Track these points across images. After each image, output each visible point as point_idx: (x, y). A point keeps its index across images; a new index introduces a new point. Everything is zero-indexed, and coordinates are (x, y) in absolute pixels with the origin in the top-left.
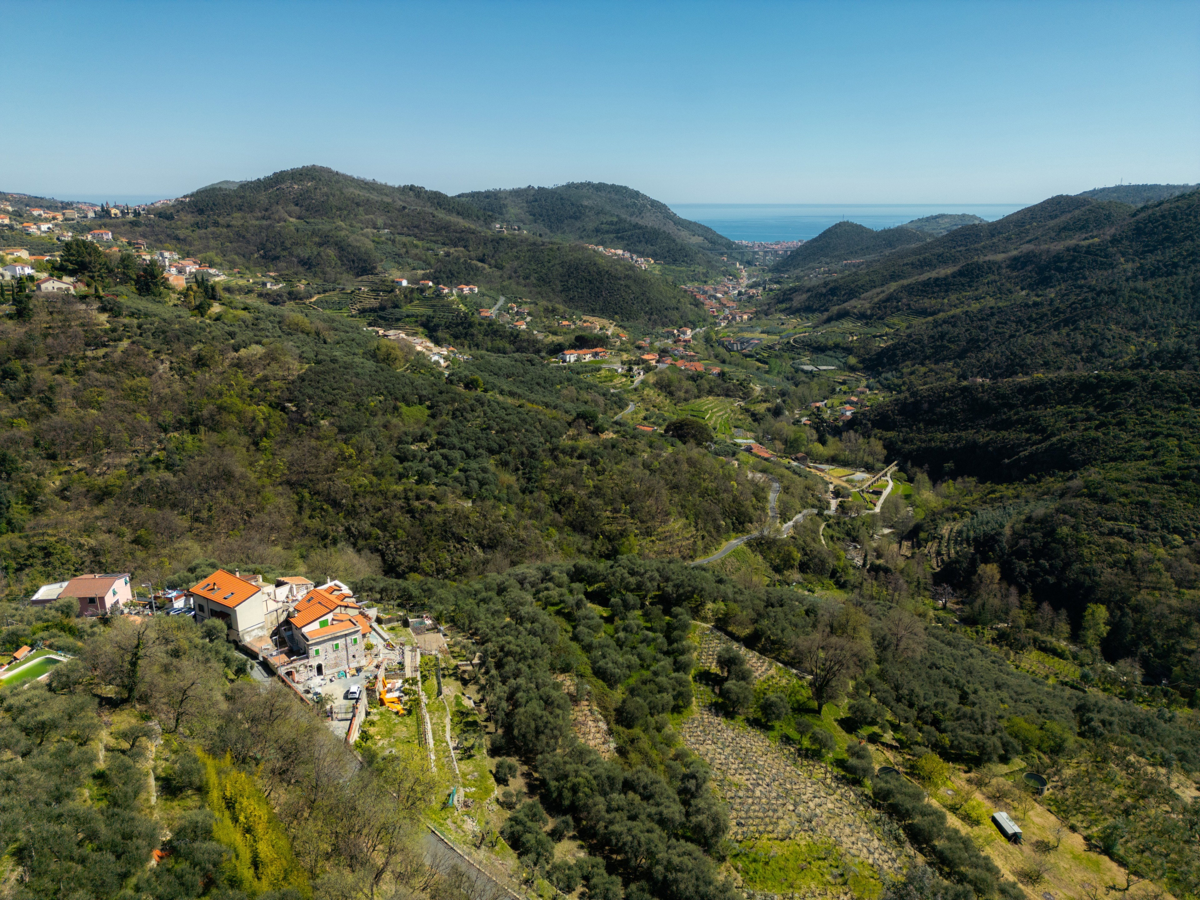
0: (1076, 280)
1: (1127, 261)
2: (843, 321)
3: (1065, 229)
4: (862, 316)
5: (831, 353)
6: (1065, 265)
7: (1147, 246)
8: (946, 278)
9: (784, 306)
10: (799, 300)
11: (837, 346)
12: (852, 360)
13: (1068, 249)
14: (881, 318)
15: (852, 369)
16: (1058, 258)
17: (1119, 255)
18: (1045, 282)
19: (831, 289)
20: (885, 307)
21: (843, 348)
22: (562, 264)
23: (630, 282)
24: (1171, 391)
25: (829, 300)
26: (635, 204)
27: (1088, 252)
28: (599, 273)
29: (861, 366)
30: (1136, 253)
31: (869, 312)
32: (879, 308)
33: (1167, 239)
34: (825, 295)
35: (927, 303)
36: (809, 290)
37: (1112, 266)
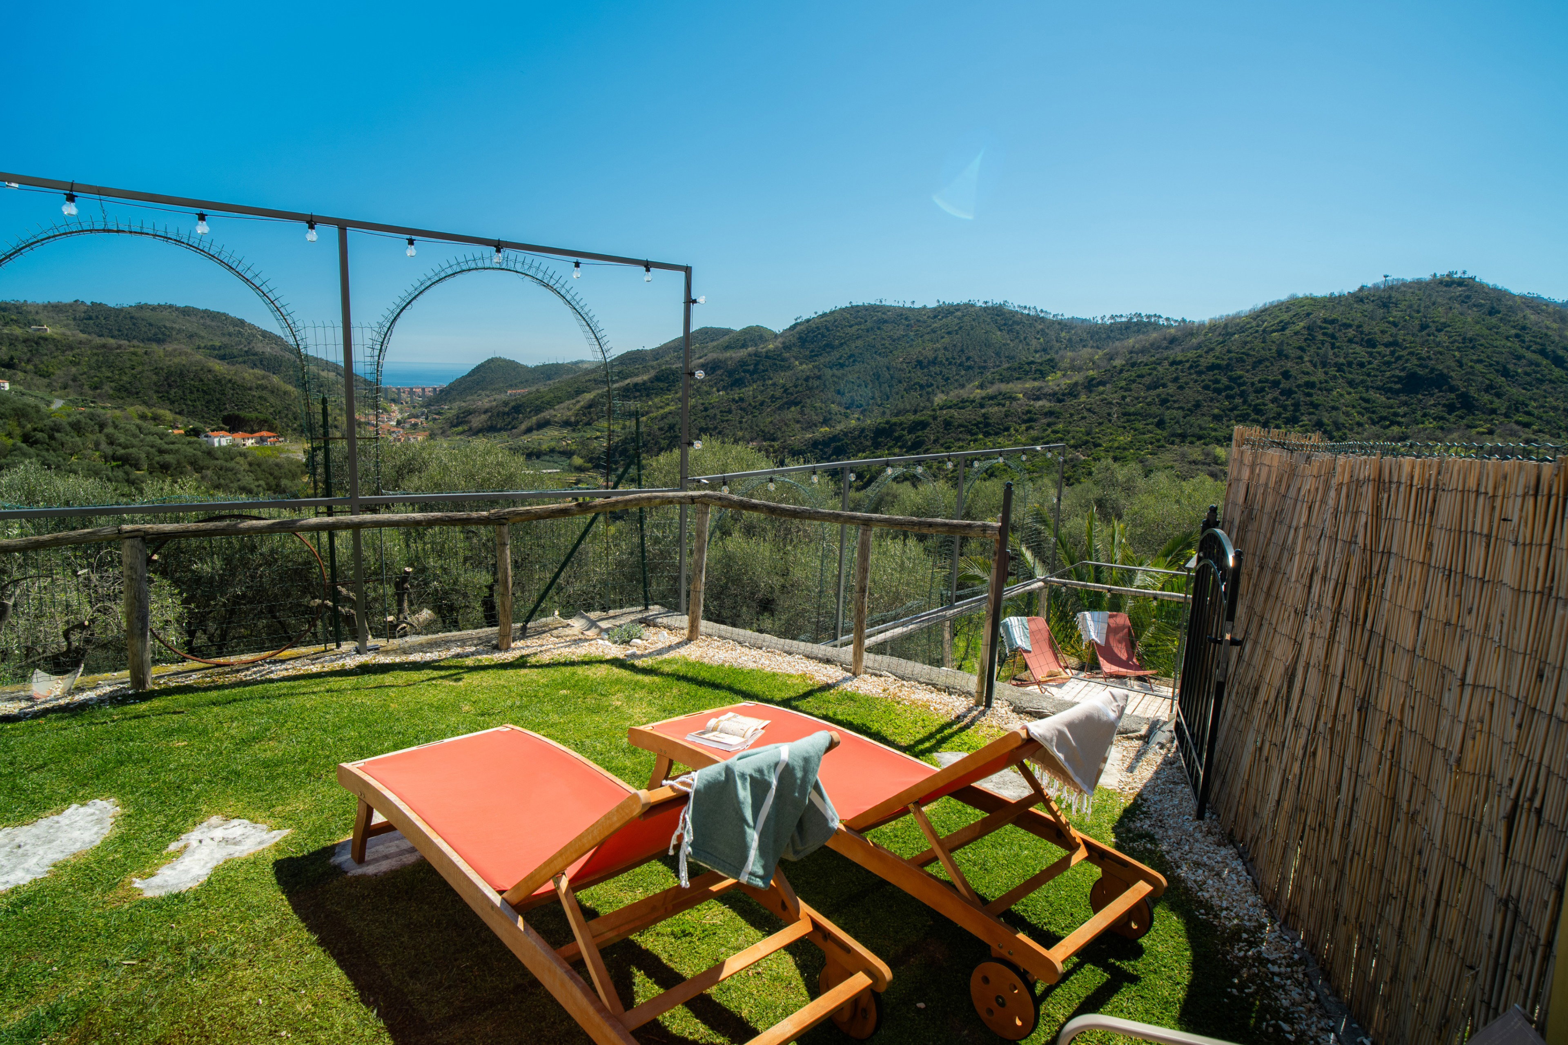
0: (764, 380)
1: (801, 364)
2: (545, 430)
3: (728, 347)
4: (566, 424)
5: (547, 458)
6: (751, 368)
7: (812, 351)
8: (644, 383)
9: (460, 429)
10: (477, 421)
11: (552, 451)
12: (577, 461)
13: (750, 355)
14: (588, 424)
15: (580, 469)
16: (743, 363)
17: (792, 360)
18: (738, 383)
19: (513, 408)
20: (590, 413)
21: (560, 452)
22: (156, 371)
23: (265, 394)
24: (960, 426)
25: (514, 419)
26: (240, 332)
27: (767, 357)
28: (218, 381)
29: (590, 465)
30: (805, 357)
31: (573, 419)
32: (584, 414)
33: (827, 345)
34: (508, 414)
35: (633, 405)
36: (486, 412)
37: (789, 368)
